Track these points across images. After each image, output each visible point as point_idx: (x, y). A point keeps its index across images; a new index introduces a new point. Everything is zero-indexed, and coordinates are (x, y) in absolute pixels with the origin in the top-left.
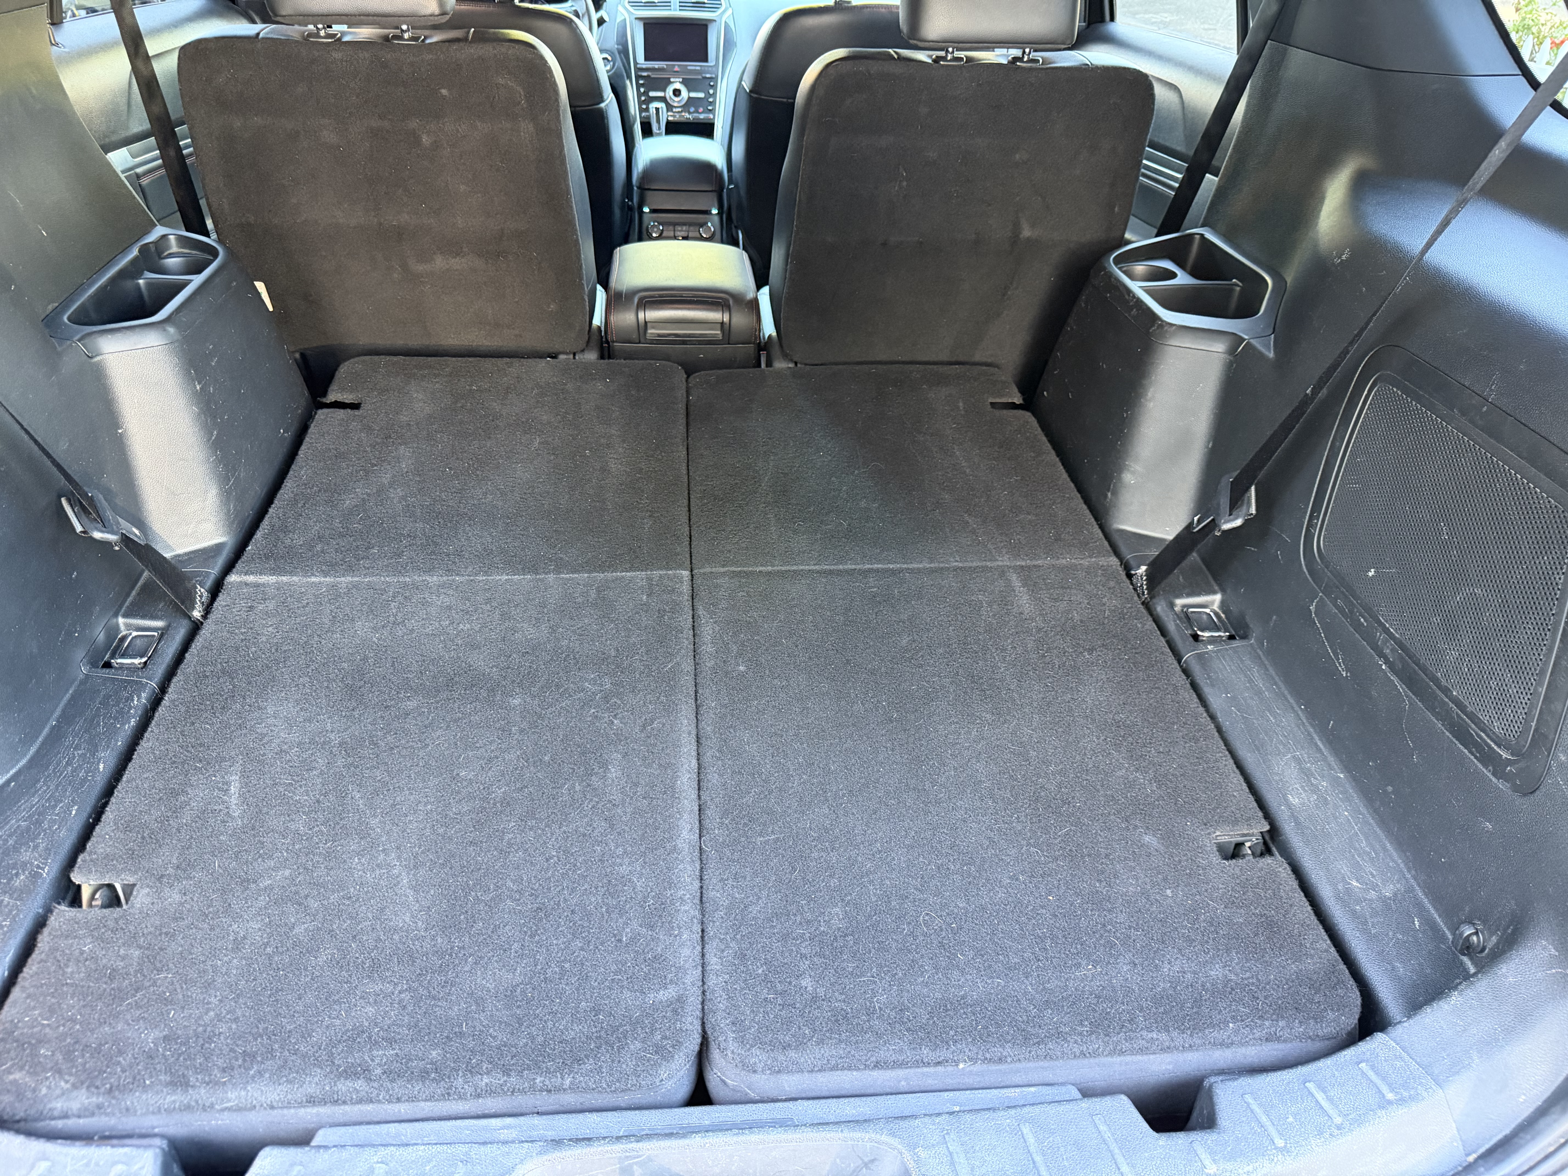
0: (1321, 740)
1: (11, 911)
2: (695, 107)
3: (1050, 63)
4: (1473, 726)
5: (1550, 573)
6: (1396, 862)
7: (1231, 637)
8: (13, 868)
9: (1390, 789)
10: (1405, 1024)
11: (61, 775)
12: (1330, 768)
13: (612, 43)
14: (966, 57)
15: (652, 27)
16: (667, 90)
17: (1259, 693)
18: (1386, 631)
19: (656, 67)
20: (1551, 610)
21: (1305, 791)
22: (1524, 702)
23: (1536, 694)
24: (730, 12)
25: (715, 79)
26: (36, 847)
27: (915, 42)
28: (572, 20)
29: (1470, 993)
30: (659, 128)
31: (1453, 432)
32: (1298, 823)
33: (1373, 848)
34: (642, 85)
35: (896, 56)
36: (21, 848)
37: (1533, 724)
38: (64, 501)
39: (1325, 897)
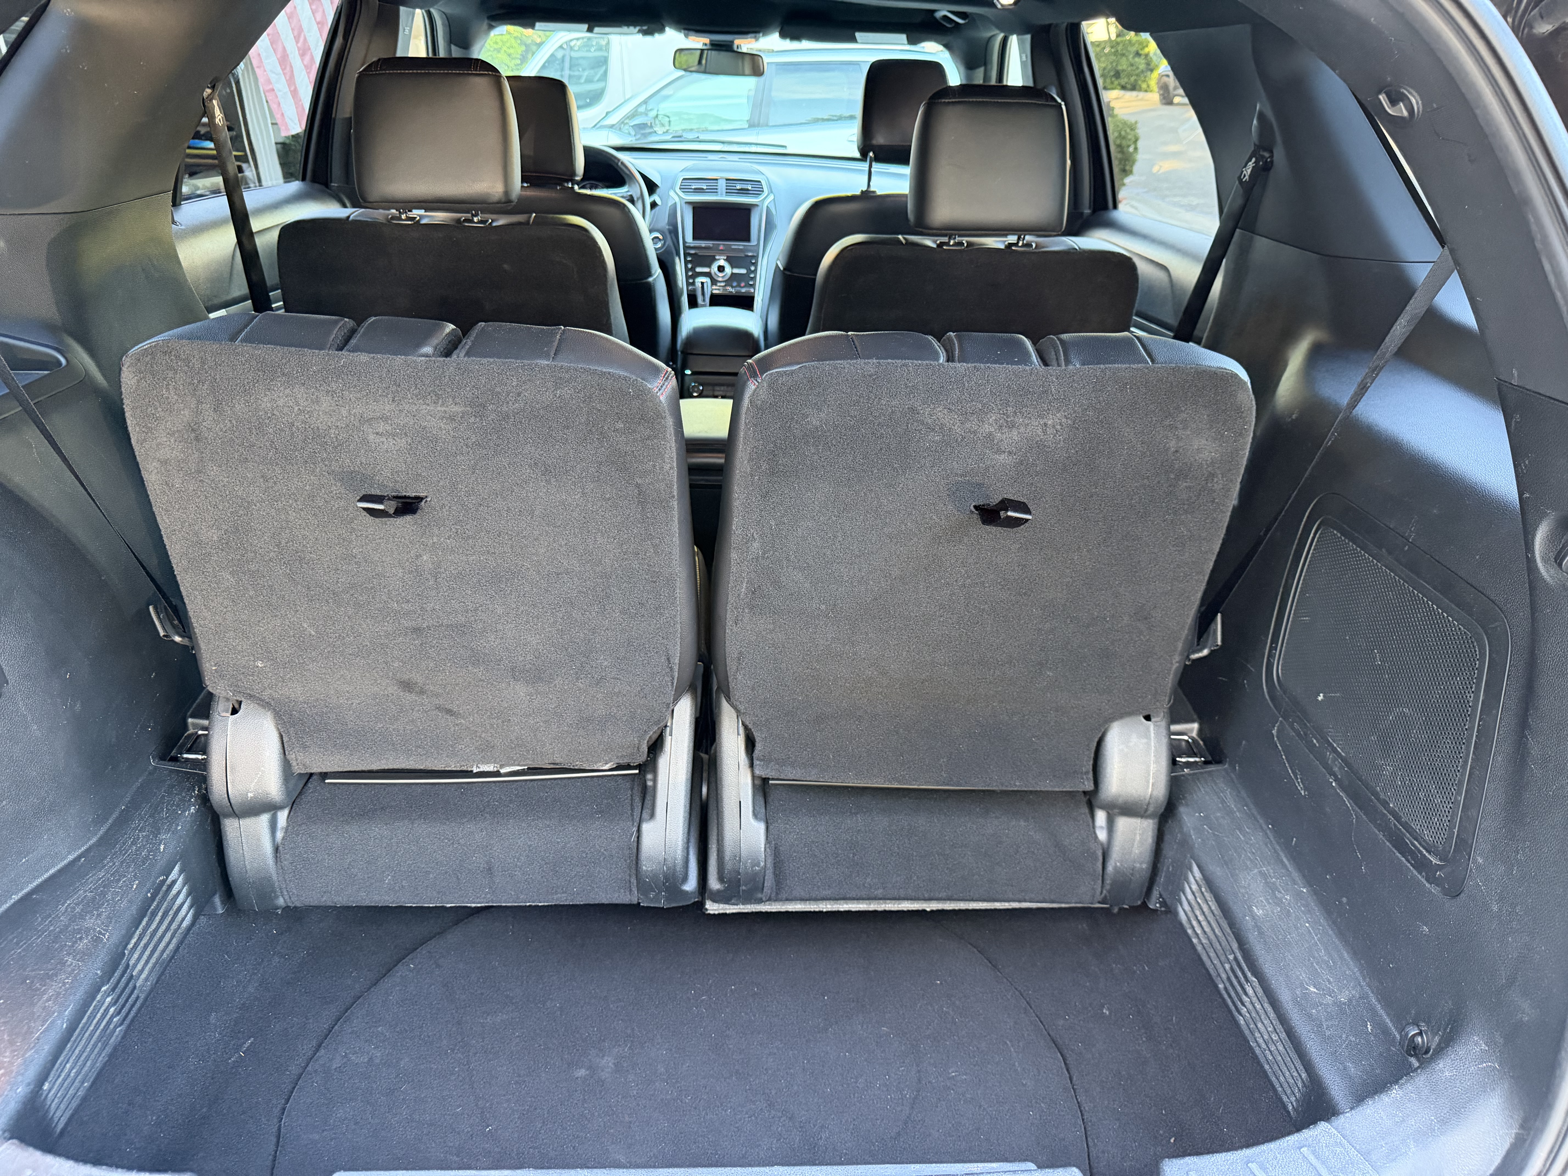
0: (1286, 856)
1: (73, 970)
2: (737, 282)
3: (1043, 247)
4: (1408, 835)
5: (1463, 692)
6: (1352, 971)
7: (1206, 763)
8: (79, 933)
9: (1344, 900)
10: (1347, 1115)
11: (126, 853)
12: (1294, 882)
13: (663, 223)
14: (967, 242)
15: (701, 211)
16: (712, 267)
17: (1230, 813)
18: (1334, 750)
19: (703, 245)
20: (1465, 725)
21: (1269, 903)
22: (1447, 810)
23: (1456, 803)
24: (771, 197)
25: (756, 257)
26: (99, 915)
27: (920, 230)
28: (625, 205)
29: (1409, 1087)
30: (704, 300)
31: (1382, 569)
32: (1261, 933)
33: (1331, 956)
34: (690, 262)
35: (904, 242)
36: (86, 916)
37: (1456, 831)
38: (151, 608)
39: (1284, 1001)
